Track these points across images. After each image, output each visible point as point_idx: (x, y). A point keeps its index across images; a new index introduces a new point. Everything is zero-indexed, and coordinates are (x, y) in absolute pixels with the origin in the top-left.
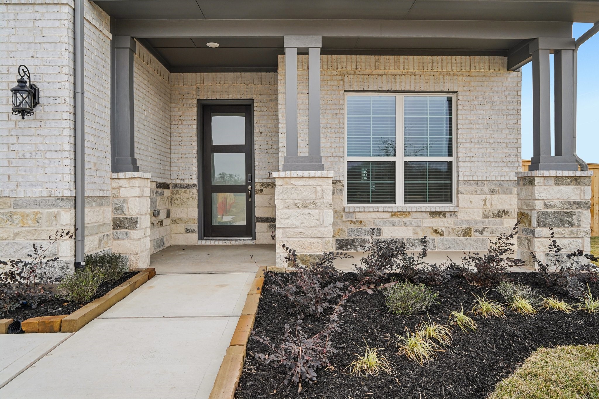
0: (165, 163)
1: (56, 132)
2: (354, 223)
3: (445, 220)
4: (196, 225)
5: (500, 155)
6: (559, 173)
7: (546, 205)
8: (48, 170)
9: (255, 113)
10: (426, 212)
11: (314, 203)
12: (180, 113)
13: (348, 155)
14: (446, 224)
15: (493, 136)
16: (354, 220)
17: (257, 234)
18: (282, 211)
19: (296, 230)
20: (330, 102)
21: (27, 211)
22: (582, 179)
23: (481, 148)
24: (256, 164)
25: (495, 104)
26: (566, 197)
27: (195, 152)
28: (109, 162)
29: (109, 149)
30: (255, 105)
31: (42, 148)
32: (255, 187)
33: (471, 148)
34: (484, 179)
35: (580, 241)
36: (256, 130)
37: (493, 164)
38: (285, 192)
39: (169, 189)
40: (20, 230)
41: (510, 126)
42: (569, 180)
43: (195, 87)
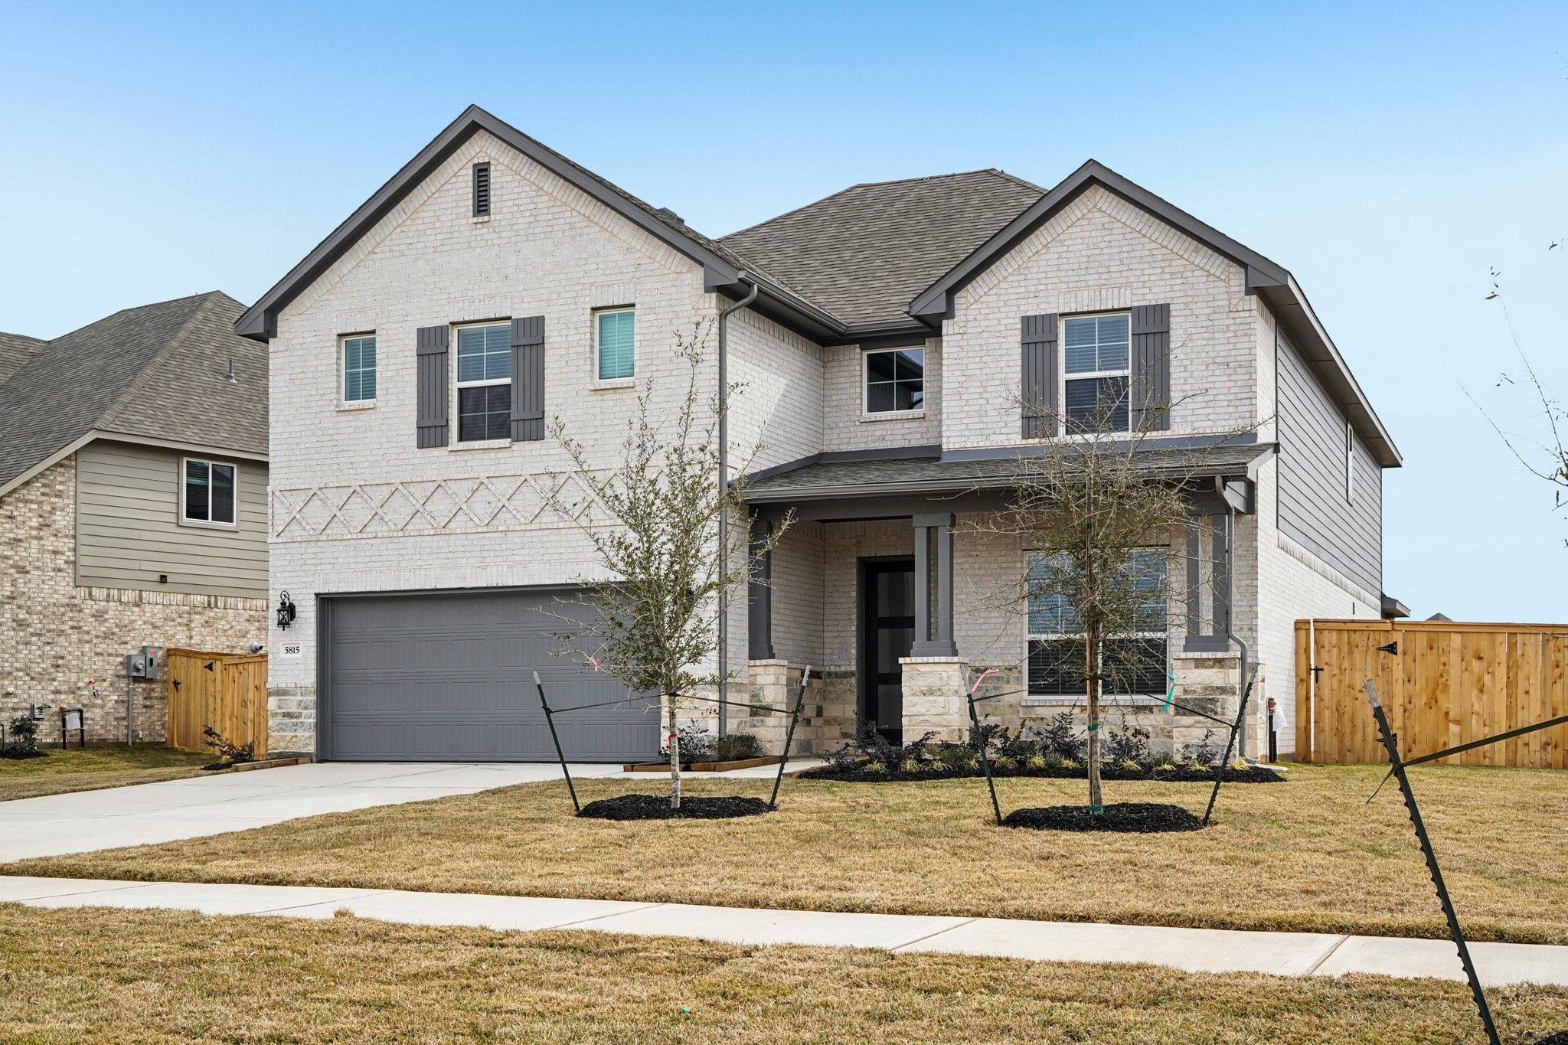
0: (815, 645)
2: (1034, 720)
3: (1152, 717)
4: (855, 727)
7: (1185, 691)
10: (1127, 706)
11: (940, 690)
12: (836, 577)
13: (1032, 633)
14: (1154, 723)
16: (1034, 716)
18: (908, 698)
19: (922, 718)
20: (1004, 565)
22: (1226, 661)
26: (1207, 682)
27: (854, 628)
28: (747, 650)
29: (747, 637)
38: (912, 678)
39: (821, 678)
41: (1242, 589)
42: (1211, 663)
43: (854, 541)
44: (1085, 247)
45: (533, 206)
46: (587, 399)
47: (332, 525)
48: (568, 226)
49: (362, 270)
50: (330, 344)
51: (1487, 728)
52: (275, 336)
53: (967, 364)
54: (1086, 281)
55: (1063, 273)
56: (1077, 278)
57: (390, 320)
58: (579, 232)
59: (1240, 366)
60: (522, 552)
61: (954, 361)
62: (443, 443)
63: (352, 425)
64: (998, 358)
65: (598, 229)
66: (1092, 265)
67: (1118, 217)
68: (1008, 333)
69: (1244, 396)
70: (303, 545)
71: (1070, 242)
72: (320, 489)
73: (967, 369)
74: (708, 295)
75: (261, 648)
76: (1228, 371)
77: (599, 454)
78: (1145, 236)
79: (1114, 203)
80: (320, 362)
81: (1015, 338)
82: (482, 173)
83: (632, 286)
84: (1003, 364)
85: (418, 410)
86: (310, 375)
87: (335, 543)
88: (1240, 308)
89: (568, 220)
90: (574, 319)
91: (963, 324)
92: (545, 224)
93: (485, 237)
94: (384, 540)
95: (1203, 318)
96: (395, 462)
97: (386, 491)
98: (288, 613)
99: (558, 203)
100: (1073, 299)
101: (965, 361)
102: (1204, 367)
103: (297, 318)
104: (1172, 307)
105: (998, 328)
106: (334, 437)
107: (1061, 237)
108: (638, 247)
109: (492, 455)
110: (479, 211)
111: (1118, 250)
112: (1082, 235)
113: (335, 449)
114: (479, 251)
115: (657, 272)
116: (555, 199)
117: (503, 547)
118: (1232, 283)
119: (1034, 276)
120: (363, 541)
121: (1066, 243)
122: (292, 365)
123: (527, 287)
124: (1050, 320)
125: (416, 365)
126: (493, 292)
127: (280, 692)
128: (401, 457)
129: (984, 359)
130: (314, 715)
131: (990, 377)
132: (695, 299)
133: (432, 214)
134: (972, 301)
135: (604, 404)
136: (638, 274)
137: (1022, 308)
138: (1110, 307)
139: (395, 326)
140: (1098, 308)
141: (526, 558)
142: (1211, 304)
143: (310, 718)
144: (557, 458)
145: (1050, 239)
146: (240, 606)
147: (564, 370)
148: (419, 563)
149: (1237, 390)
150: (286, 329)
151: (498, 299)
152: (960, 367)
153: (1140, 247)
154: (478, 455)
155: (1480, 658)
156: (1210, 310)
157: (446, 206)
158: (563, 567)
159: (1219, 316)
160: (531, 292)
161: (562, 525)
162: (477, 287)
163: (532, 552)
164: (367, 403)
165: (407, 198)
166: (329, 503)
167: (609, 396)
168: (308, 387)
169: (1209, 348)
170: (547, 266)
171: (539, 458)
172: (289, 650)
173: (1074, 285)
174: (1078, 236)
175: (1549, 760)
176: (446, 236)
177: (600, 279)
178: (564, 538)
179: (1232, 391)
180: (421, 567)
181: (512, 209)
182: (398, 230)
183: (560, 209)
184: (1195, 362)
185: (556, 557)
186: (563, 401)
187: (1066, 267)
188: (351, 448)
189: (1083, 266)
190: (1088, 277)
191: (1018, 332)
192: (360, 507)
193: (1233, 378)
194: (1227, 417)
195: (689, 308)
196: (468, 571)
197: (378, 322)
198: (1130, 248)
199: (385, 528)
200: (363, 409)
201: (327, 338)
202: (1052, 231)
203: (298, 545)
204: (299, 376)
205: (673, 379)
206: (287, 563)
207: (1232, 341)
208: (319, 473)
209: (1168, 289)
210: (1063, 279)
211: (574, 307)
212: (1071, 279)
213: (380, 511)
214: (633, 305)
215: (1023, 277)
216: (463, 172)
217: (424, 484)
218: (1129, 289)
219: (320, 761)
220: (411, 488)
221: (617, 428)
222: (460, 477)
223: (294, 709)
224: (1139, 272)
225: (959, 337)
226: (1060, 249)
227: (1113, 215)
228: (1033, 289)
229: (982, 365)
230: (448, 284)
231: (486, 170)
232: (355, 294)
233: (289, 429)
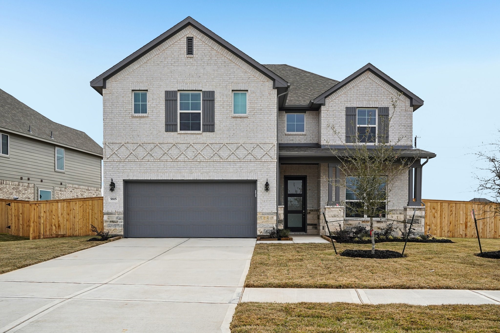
1: (273, 195)
2: (348, 225)
3: (382, 224)
5: (404, 200)
6: (414, 207)
7: (410, 217)
8: (271, 205)
9: (308, 181)
10: (375, 221)
11: (337, 216)
13: (346, 199)
14: (383, 226)
15: (401, 192)
16: (348, 224)
17: (307, 231)
18: (328, 218)
21: (265, 216)
22: (422, 209)
23: (396, 197)
24: (308, 202)
25: (402, 180)
26: (417, 215)
27: (283, 197)
30: (308, 178)
31: (269, 199)
32: (307, 211)
33: (392, 197)
34: (397, 209)
35: (421, 228)
36: (308, 188)
37: (401, 203)
38: (329, 212)
40: (263, 221)
42: (418, 209)
43: (283, 170)
44: (365, 88)
45: (210, 54)
46: (231, 120)
47: (130, 156)
48: (223, 62)
49: (142, 68)
50: (129, 93)
51: (435, 227)
52: (105, 88)
53: (329, 120)
54: (365, 98)
55: (358, 95)
56: (362, 97)
57: (154, 87)
58: (227, 64)
59: (408, 127)
60: (206, 169)
61: (325, 118)
62: (176, 131)
63: (138, 122)
64: (338, 119)
65: (234, 64)
66: (367, 94)
67: (375, 81)
68: (342, 111)
69: (409, 135)
70: (118, 162)
71: (360, 87)
72: (125, 143)
73: (329, 121)
74: (274, 90)
75: (18, 198)
76: (405, 128)
77: (235, 138)
78: (382, 87)
79: (373, 77)
80: (124, 99)
81: (344, 113)
82: (190, 40)
83: (247, 84)
84: (340, 121)
85: (166, 119)
86: (120, 103)
87: (131, 162)
88: (409, 110)
89: (223, 60)
90: (226, 93)
91: (328, 108)
92: (214, 60)
93: (191, 62)
94: (152, 162)
95: (398, 112)
96: (156, 136)
97: (152, 146)
98: (113, 186)
99: (219, 54)
100: (361, 103)
101: (328, 119)
102: (398, 126)
103: (115, 83)
104: (389, 108)
105: (338, 110)
106: (131, 126)
107: (358, 85)
108: (249, 72)
109: (195, 136)
110: (188, 53)
111: (374, 90)
112: (364, 85)
113: (131, 130)
114: (189, 67)
115: (256, 81)
116: (219, 52)
117: (199, 167)
118: (407, 103)
119: (350, 95)
120: (143, 162)
121: (359, 87)
122: (113, 99)
123: (208, 81)
124: (355, 108)
125: (164, 103)
126: (195, 81)
127: (108, 214)
128: (159, 134)
129: (334, 119)
130: (123, 222)
131: (336, 124)
132: (269, 91)
133: (170, 52)
134: (331, 101)
135: (237, 122)
136: (249, 81)
137: (346, 104)
138: (372, 107)
139: (156, 89)
140: (368, 106)
141: (208, 171)
142: (401, 108)
143: (121, 223)
144: (219, 138)
145: (354, 85)
146: (11, 184)
147: (222, 110)
148: (166, 171)
149: (407, 133)
150: (110, 86)
151: (197, 84)
152: (327, 120)
153: (381, 90)
154: (189, 136)
155: (434, 209)
156: (400, 110)
157: (176, 50)
158: (222, 174)
159: (403, 112)
160: (209, 83)
161: (221, 160)
162: (188, 79)
163: (210, 169)
164: (144, 115)
165: (160, 45)
166: (129, 149)
167: (238, 119)
168: (120, 107)
169: (400, 121)
170: (215, 75)
171: (212, 138)
172: (112, 199)
173: (361, 99)
174: (363, 85)
175: (449, 235)
176: (176, 60)
177: (235, 81)
178: (222, 165)
179: (406, 133)
180: (166, 172)
181: (202, 54)
182: (157, 56)
183: (220, 56)
184: (396, 124)
185: (219, 171)
186: (221, 120)
187: (359, 94)
188: (138, 130)
189: (364, 94)
190: (365, 97)
191: (345, 111)
192: (142, 150)
193: (406, 130)
194: (404, 140)
195: (267, 93)
196: (186, 174)
197: (149, 87)
198: (378, 90)
199: (152, 158)
200: (143, 117)
201: (127, 91)
202: (355, 83)
203: (116, 162)
204: (116, 103)
205: (262, 116)
206: (111, 168)
207: (406, 119)
208: (124, 138)
209: (388, 103)
210: (358, 97)
211: (226, 89)
212: (361, 97)
213: (150, 152)
214: (247, 91)
215: (346, 95)
216: (183, 39)
217: (167, 144)
218: (377, 102)
219: (126, 238)
220: (163, 145)
221: (241, 130)
222: (182, 142)
223: (115, 219)
224: (380, 97)
225: (327, 111)
226: (357, 88)
227: (373, 80)
228: (349, 99)
229: (334, 120)
230: (177, 77)
231: (191, 39)
232: (140, 77)
233: (112, 122)
